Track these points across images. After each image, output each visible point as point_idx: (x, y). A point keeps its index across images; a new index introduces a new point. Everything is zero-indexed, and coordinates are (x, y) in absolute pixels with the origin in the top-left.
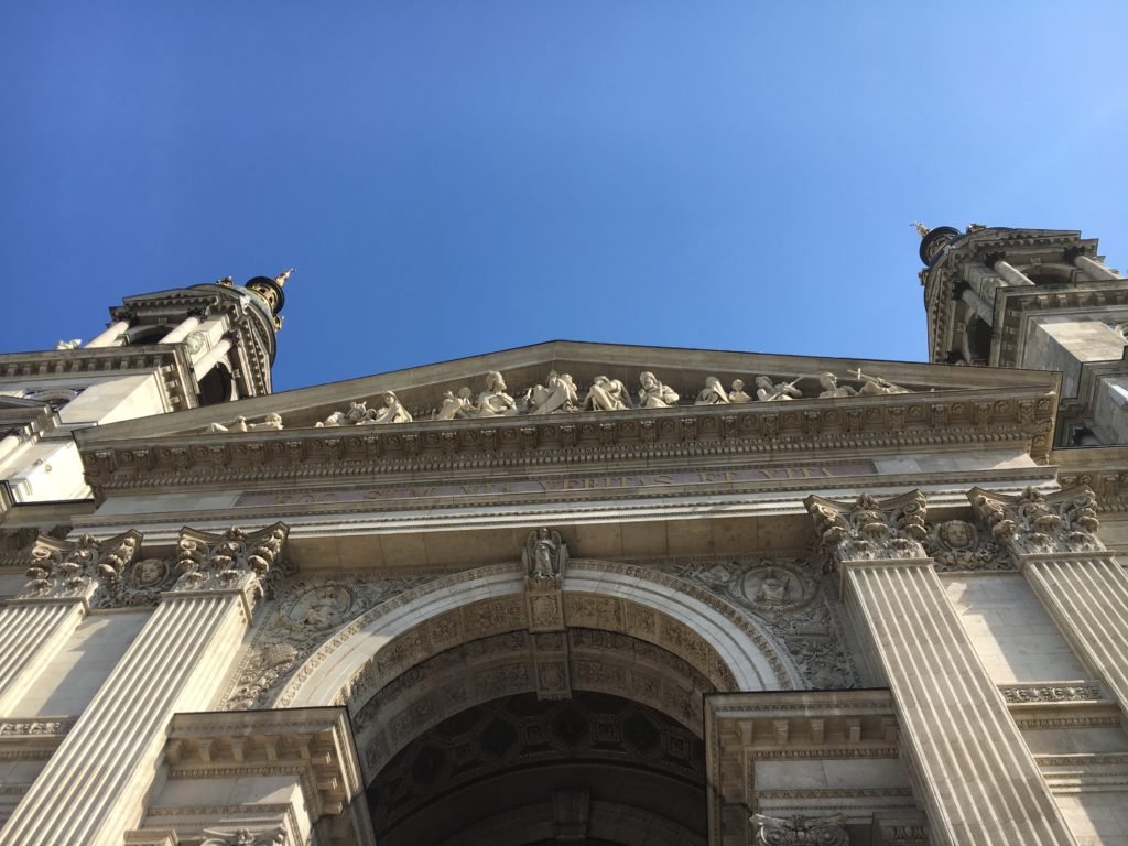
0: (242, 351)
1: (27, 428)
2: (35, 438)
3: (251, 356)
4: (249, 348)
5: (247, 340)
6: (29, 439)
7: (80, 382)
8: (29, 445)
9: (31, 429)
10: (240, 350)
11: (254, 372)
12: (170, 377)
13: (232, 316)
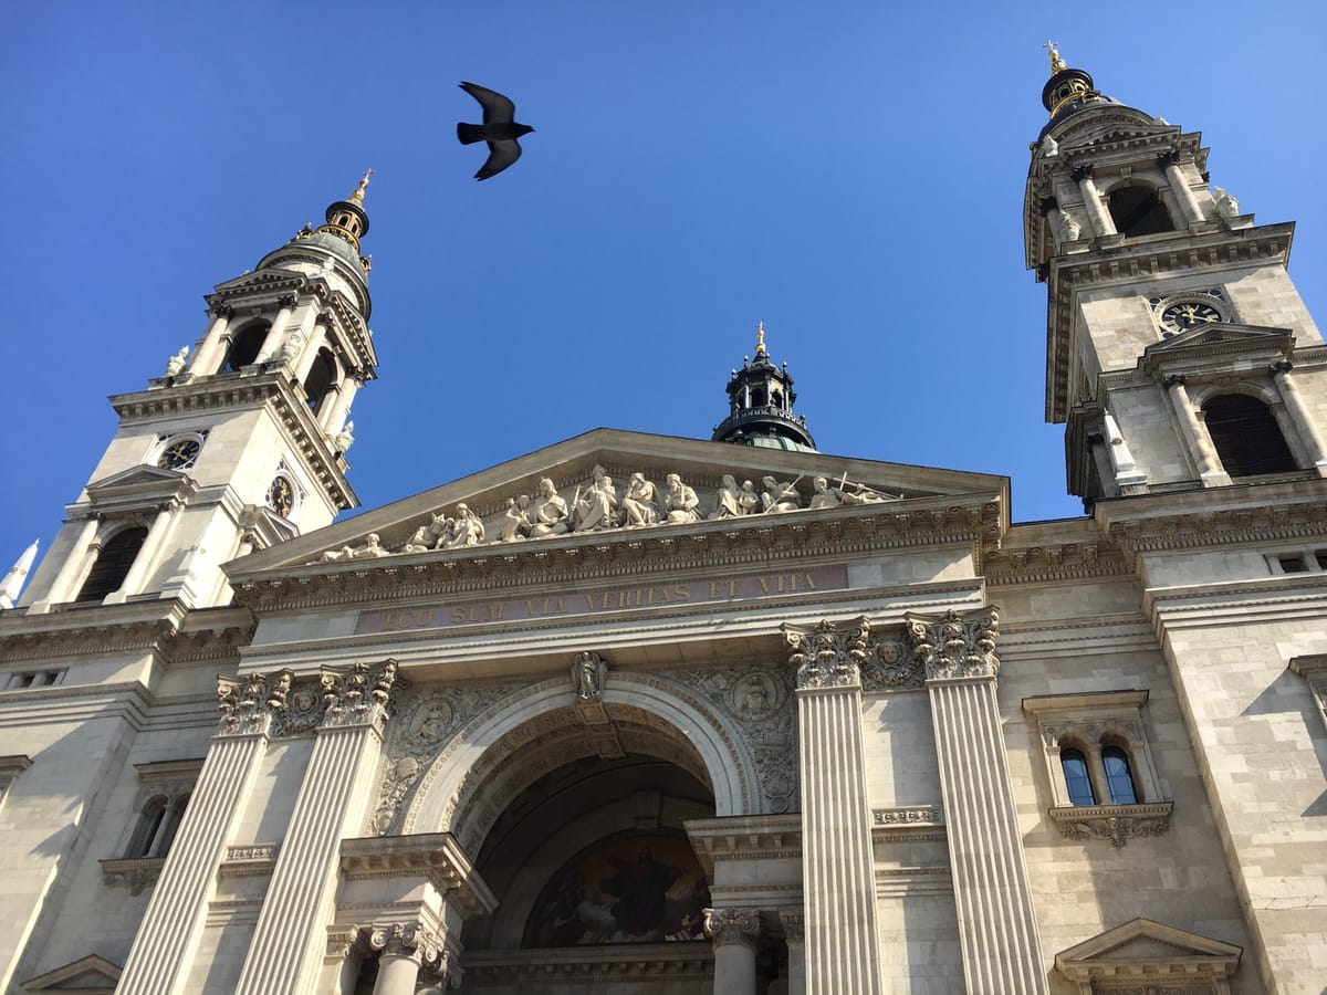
0: (339, 329)
1: (173, 501)
2: (183, 507)
3: (347, 328)
4: (343, 321)
5: (340, 314)
6: (178, 509)
7: (201, 423)
8: (180, 515)
9: (177, 500)
10: (335, 329)
11: (354, 341)
12: (279, 404)
13: (321, 295)
